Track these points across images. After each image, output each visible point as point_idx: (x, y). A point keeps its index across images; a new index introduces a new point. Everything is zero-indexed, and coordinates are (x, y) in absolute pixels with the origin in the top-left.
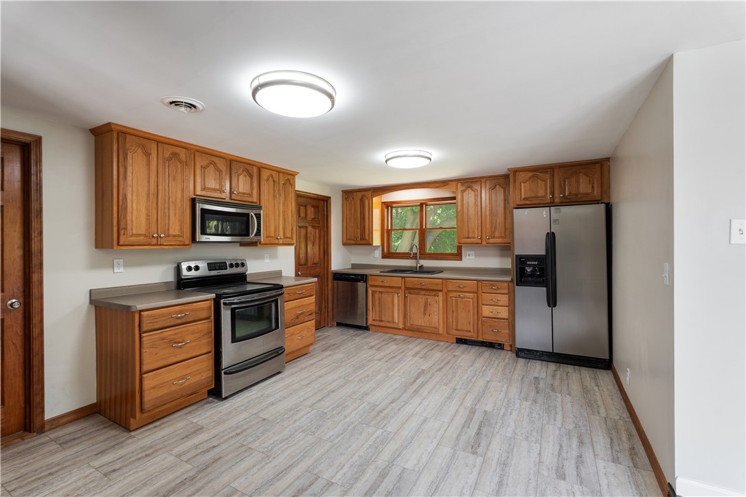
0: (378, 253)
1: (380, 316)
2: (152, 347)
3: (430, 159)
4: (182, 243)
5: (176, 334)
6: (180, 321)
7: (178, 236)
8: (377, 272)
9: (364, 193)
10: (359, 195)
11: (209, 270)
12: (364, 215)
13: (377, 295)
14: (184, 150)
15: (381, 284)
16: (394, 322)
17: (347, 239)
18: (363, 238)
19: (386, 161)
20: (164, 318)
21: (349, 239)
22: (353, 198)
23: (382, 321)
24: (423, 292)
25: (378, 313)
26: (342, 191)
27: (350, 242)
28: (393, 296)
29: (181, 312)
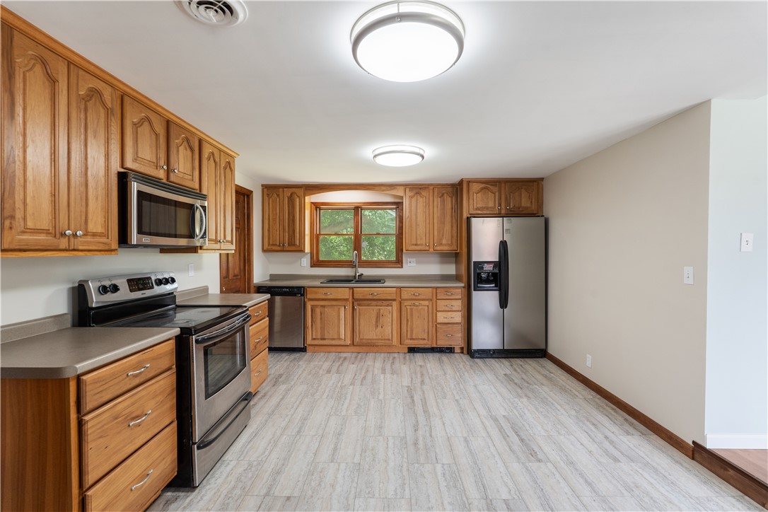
0: (306, 261)
1: (323, 333)
2: (101, 437)
3: (423, 157)
4: (107, 248)
5: (133, 404)
6: (137, 381)
7: (101, 235)
8: (317, 283)
9: (294, 190)
10: (288, 192)
11: (131, 291)
12: (294, 217)
13: (318, 310)
14: (109, 89)
15: (324, 297)
16: (340, 339)
17: (269, 244)
18: (292, 243)
19: (375, 156)
20: (117, 380)
21: (273, 245)
22: (278, 195)
23: (324, 339)
24: (374, 303)
25: (319, 330)
26: (262, 185)
27: (274, 248)
28: (339, 309)
29: (138, 365)
